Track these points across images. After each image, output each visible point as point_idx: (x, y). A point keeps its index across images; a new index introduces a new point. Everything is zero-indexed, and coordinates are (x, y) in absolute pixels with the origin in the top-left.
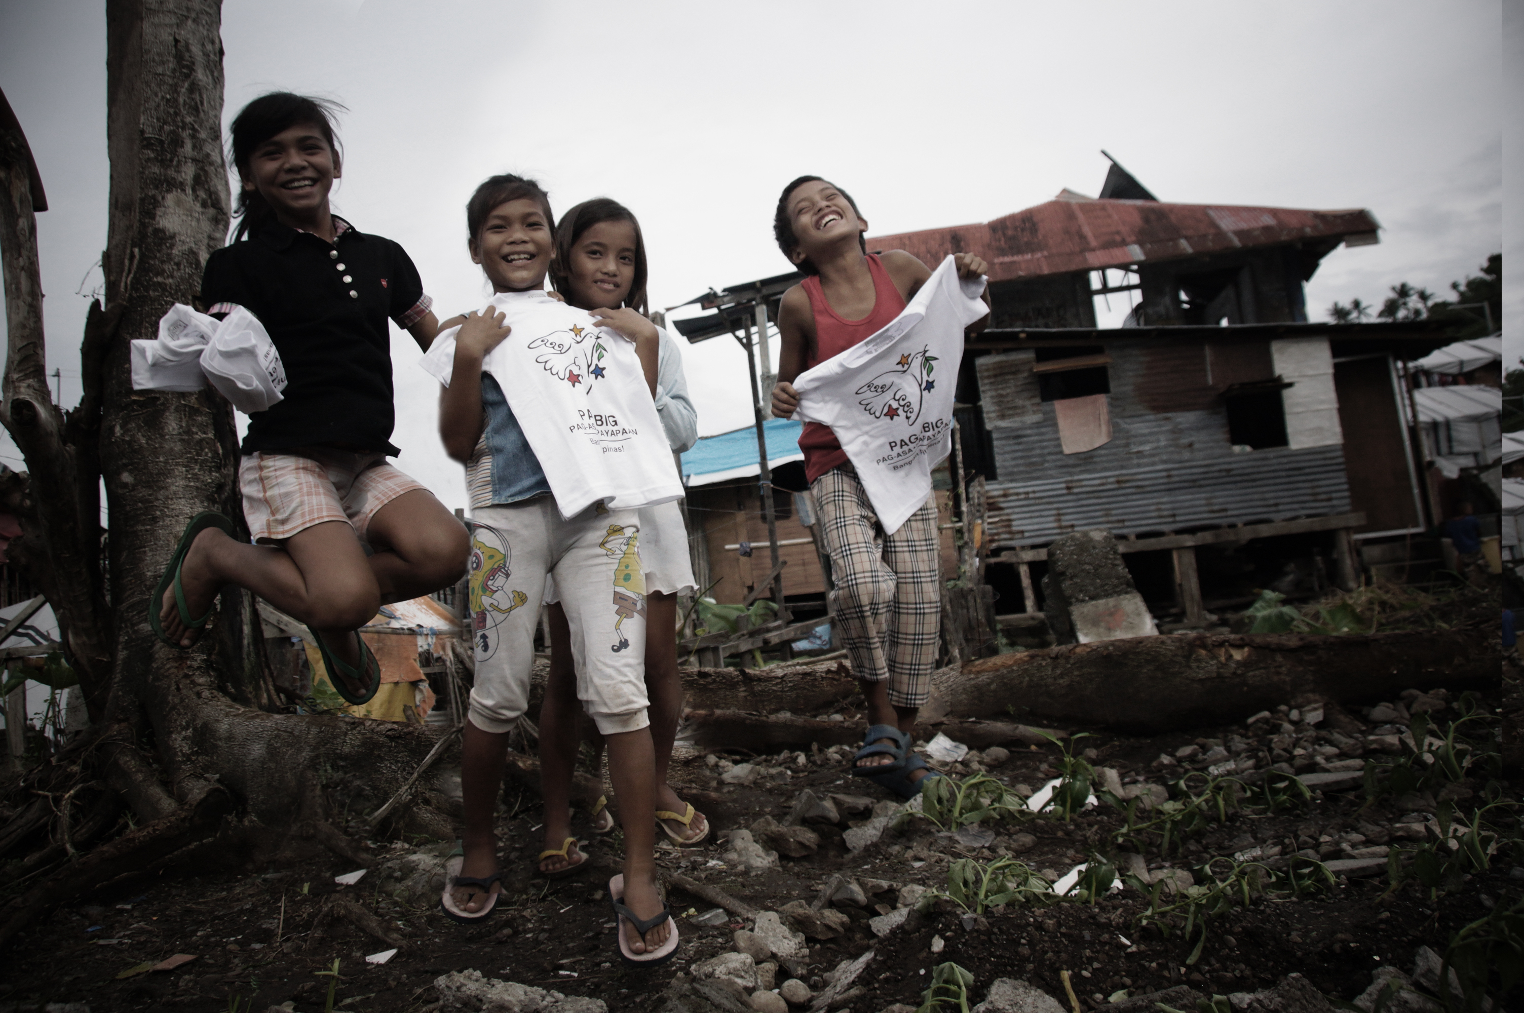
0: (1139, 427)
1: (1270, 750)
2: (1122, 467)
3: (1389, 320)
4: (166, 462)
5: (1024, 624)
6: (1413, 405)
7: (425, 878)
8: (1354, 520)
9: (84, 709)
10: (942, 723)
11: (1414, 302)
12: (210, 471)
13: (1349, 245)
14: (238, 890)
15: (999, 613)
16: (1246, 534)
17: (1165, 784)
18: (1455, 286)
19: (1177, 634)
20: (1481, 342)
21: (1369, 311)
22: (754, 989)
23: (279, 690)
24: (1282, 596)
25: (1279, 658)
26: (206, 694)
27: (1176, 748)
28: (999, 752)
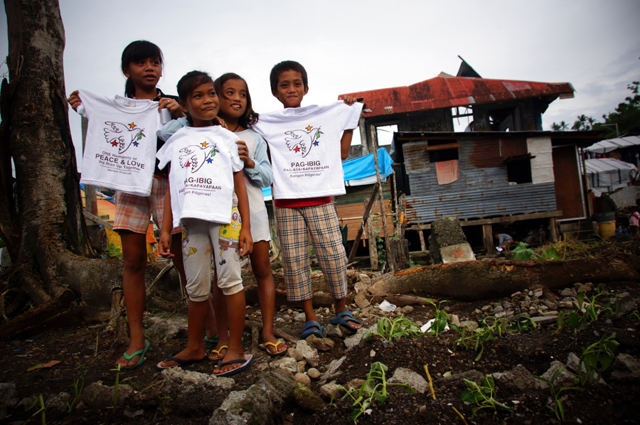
0: (470, 174)
1: (520, 307)
2: (463, 191)
3: (576, 130)
4: (41, 151)
5: (421, 255)
6: (584, 166)
7: (158, 327)
8: (558, 213)
9: (9, 257)
10: (386, 296)
11: (587, 123)
12: (60, 155)
13: (561, 98)
14: (78, 333)
15: (410, 251)
16: (513, 219)
17: (477, 321)
18: (604, 116)
19: (484, 260)
20: (613, 140)
21: (568, 126)
22: (296, 372)
23: (93, 248)
24: (528, 245)
25: (525, 270)
26: (62, 250)
27: (482, 307)
28: (410, 308)
